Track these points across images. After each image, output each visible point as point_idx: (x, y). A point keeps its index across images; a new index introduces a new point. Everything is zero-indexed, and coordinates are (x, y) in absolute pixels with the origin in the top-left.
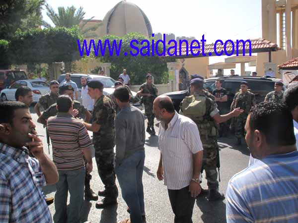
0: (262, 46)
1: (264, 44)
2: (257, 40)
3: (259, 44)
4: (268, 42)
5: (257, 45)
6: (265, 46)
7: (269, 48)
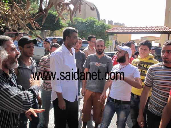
0: (165, 30)
1: (166, 29)
2: (162, 27)
3: (163, 29)
4: (169, 28)
5: (162, 30)
7: (169, 32)
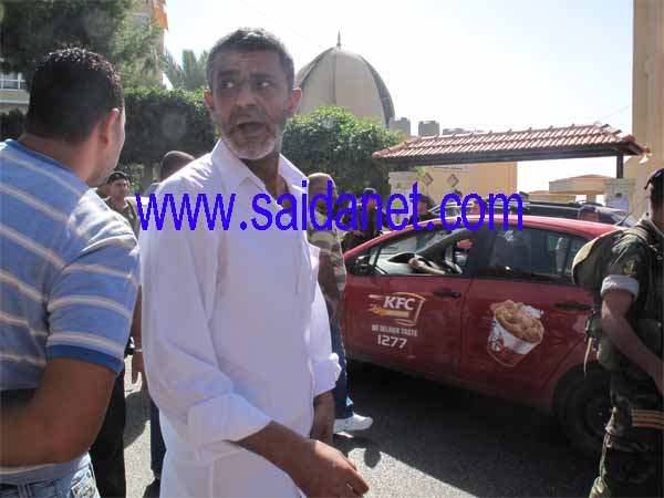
1: (605, 134)
2: (591, 127)
6: (606, 140)
7: (614, 144)
